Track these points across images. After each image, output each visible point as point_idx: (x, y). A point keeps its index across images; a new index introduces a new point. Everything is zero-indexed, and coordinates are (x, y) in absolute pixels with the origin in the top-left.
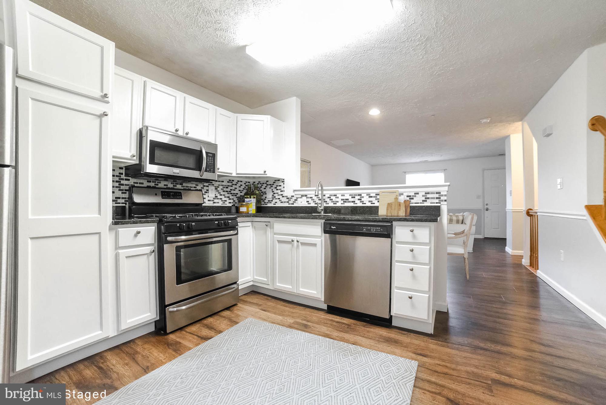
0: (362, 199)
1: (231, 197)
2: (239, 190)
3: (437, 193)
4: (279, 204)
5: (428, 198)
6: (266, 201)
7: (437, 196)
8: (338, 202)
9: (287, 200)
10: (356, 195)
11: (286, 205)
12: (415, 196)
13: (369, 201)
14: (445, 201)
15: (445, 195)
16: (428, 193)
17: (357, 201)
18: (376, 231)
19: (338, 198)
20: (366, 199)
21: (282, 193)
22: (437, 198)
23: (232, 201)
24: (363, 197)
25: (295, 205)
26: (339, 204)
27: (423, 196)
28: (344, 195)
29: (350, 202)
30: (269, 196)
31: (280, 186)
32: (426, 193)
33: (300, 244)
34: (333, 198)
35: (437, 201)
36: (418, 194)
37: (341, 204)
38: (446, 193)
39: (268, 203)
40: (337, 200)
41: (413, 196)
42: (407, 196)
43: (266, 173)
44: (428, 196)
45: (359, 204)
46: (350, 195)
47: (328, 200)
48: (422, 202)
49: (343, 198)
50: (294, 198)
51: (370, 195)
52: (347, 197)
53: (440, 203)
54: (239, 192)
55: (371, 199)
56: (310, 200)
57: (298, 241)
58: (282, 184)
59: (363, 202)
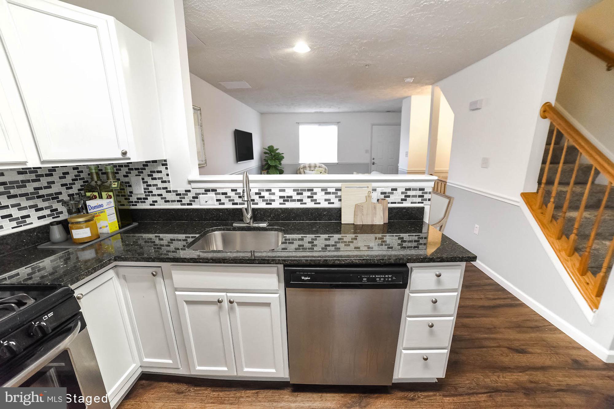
0: (314, 196)
1: (41, 204)
2: (62, 185)
3: (420, 190)
4: (161, 205)
5: (409, 196)
6: (134, 199)
7: (420, 193)
8: (274, 201)
9: (178, 198)
10: (305, 190)
11: (178, 206)
12: (393, 193)
13: (326, 200)
14: (429, 200)
15: (430, 193)
16: (409, 189)
17: (306, 200)
18: (384, 281)
19: (274, 194)
20: (320, 196)
21: (165, 185)
22: (420, 196)
23: (47, 212)
24: (316, 194)
25: (195, 206)
26: (276, 205)
27: (402, 193)
28: (284, 191)
29: (294, 201)
30: (139, 190)
31: (160, 172)
32: (406, 190)
34: (266, 194)
35: (420, 200)
36: (396, 190)
37: (280, 204)
38: (431, 190)
39: (138, 202)
40: (273, 197)
41: (389, 193)
42: (382, 193)
43: (128, 155)
44: (409, 193)
45: (310, 205)
46: (294, 190)
47: (256, 198)
48: (400, 201)
49: (282, 194)
50: (191, 195)
51: (326, 190)
52: (289, 192)
53: (423, 203)
54: (63, 190)
55: (328, 197)
56: (222, 197)
57: (231, 302)
58: (163, 168)
59: (316, 200)
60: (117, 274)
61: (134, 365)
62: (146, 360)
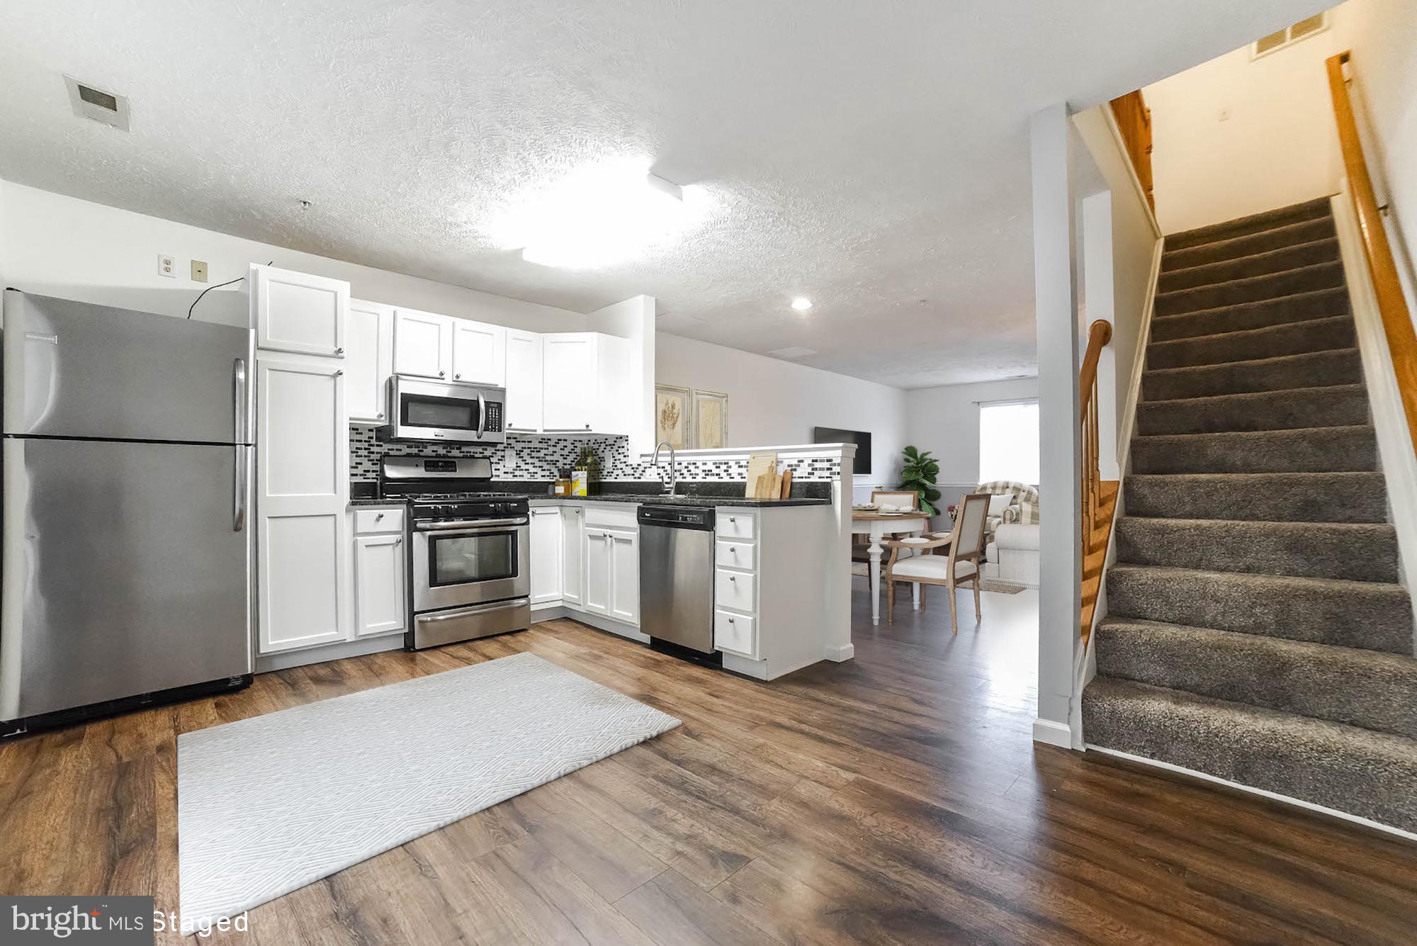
0: (730, 469)
1: (546, 467)
2: (561, 455)
3: (828, 461)
4: (622, 479)
5: (816, 469)
6: (605, 473)
7: (827, 465)
8: (698, 474)
9: (632, 472)
10: (721, 464)
11: (631, 479)
12: (799, 466)
13: (739, 474)
14: (838, 473)
15: (839, 465)
16: (816, 461)
17: (723, 474)
19: (698, 467)
20: (734, 470)
21: (625, 459)
22: (828, 469)
23: (547, 473)
24: (730, 467)
25: (643, 480)
26: (699, 479)
27: (809, 465)
28: (706, 464)
29: (713, 475)
30: (608, 464)
31: (623, 447)
32: (813, 461)
33: (614, 541)
34: (692, 467)
35: (827, 473)
36: (802, 461)
37: (703, 478)
38: (838, 461)
39: (607, 476)
40: (697, 471)
41: (795, 465)
42: (789, 466)
43: (590, 428)
44: (817, 465)
45: (726, 479)
46: (714, 464)
47: (684, 471)
48: (807, 475)
49: (705, 468)
50: (641, 468)
51: (739, 463)
52: (710, 466)
53: (831, 477)
54: (561, 459)
55: (741, 470)
56: (661, 471)
57: (610, 537)
58: (624, 444)
59: (730, 474)
60: (561, 511)
61: (557, 594)
62: (566, 594)
